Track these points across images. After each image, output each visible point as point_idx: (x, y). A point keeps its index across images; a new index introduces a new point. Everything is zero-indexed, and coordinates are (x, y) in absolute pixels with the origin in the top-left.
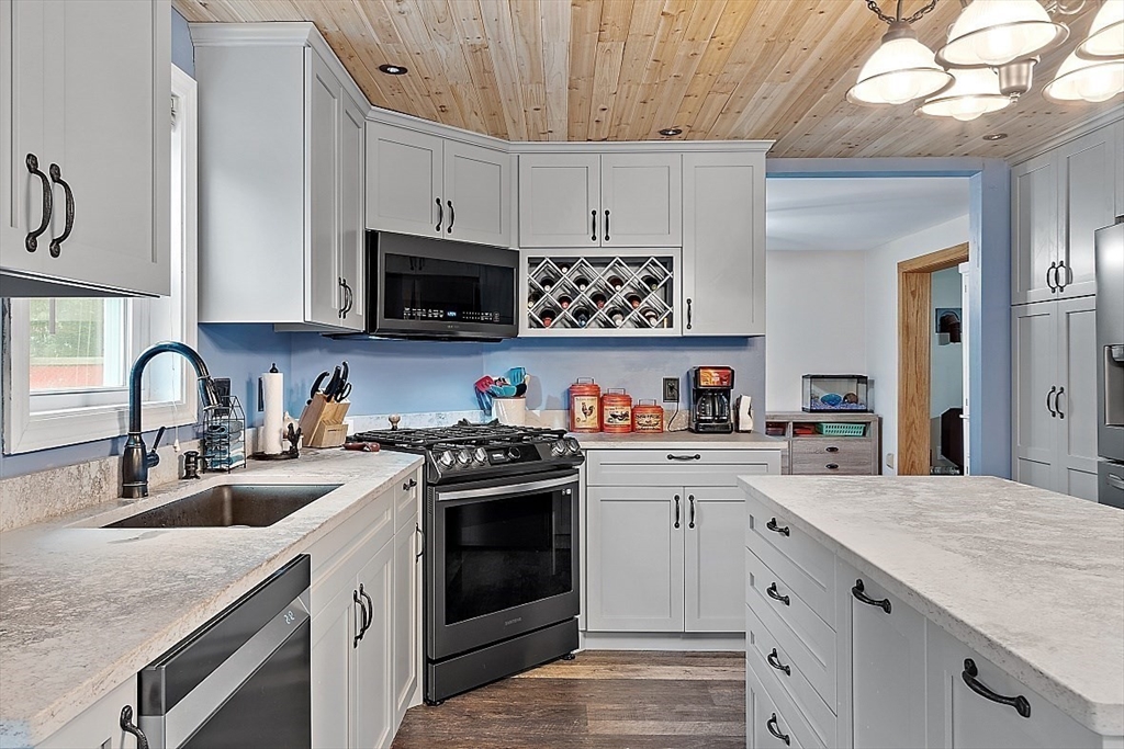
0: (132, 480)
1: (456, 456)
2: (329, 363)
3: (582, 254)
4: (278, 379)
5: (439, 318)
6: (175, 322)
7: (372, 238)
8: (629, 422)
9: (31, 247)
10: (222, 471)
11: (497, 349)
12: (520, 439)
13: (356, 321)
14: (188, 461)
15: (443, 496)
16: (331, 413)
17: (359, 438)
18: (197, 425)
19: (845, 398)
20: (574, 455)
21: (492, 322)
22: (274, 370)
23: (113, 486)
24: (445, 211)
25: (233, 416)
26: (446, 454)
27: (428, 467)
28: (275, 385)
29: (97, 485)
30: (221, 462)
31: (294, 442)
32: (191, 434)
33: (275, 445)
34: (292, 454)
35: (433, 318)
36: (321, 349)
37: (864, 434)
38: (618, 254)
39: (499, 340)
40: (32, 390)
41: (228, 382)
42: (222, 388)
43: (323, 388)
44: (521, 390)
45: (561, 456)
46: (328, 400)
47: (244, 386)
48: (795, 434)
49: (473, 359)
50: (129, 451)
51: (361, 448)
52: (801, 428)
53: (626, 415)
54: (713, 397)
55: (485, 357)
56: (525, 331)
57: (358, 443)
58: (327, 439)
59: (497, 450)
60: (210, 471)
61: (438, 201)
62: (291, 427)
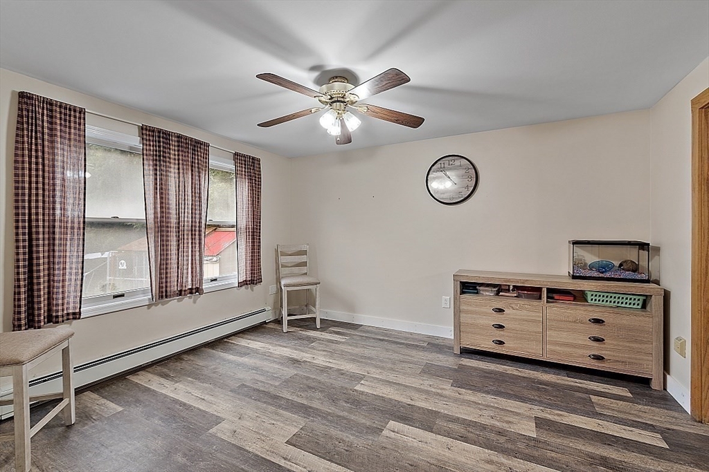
19: (621, 265)
37: (644, 306)
48: (550, 300)
52: (559, 294)
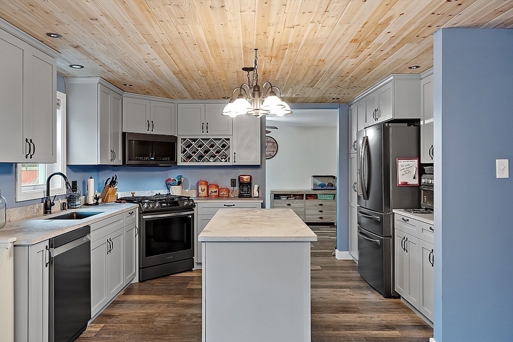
0: (47, 209)
1: (149, 205)
2: (110, 175)
3: (199, 137)
4: (92, 180)
5: (148, 160)
6: (60, 166)
7: (124, 134)
8: (217, 194)
9: (27, 158)
10: (74, 208)
11: (171, 169)
12: (173, 199)
13: (119, 161)
14: (63, 205)
15: (144, 217)
16: (111, 191)
17: (121, 199)
18: (66, 195)
19: (328, 184)
20: (192, 205)
21: (167, 161)
22: (91, 178)
23: (42, 211)
24: (151, 124)
25: (77, 192)
26: (146, 204)
27: (140, 208)
28: (92, 183)
29: (38, 210)
30: (73, 206)
31: (98, 200)
32: (64, 197)
33: (91, 201)
34: (97, 204)
35: (146, 160)
36: (109, 170)
37: (334, 199)
38: (211, 137)
39: (171, 166)
40: (22, 185)
41: (76, 181)
42: (75, 183)
43: (108, 183)
44: (179, 183)
45: (187, 205)
46: (110, 187)
47: (82, 182)
48: (306, 198)
49: (165, 172)
50: (46, 202)
51: (120, 202)
52: (309, 196)
53: (216, 191)
54: (247, 185)
55: (169, 171)
56: (180, 163)
57: (120, 201)
58: (110, 199)
59: (164, 203)
60: (70, 208)
61: (148, 121)
62: (96, 195)
